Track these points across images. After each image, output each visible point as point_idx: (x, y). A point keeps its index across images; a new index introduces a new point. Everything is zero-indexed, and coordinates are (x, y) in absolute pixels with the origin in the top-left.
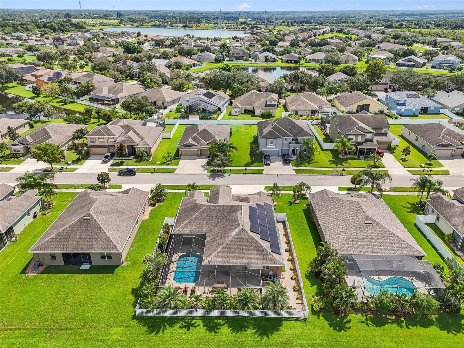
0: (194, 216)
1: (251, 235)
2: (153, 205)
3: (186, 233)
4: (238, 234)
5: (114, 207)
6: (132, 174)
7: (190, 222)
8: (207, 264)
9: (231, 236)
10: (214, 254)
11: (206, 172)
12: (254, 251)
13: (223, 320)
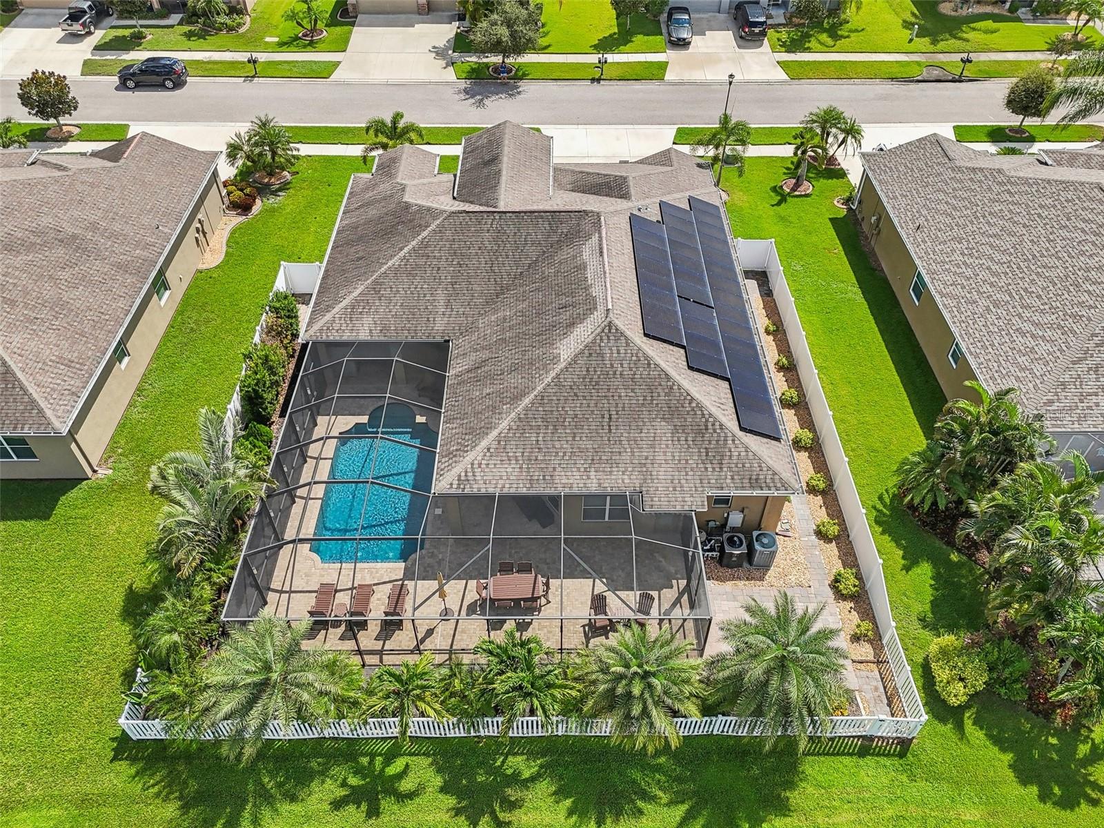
0: (394, 261)
1: (646, 357)
2: (243, 207)
3: (364, 336)
4: (591, 350)
5: (46, 221)
6: (169, 84)
7: (376, 288)
8: (453, 491)
9: (555, 359)
10: (484, 443)
11: (450, 75)
12: (663, 429)
13: (532, 755)
